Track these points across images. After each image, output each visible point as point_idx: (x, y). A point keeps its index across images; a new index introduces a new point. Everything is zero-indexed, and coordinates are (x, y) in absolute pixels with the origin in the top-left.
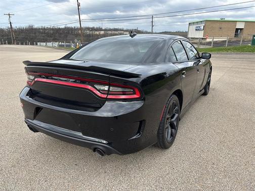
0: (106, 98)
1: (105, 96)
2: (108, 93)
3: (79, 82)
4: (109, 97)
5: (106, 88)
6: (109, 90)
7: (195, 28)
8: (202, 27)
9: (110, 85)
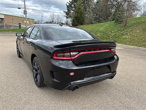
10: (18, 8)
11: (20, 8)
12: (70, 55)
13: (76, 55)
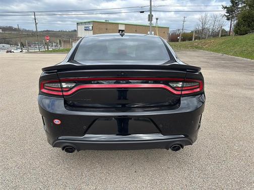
0: (181, 95)
1: (179, 93)
2: (182, 89)
3: (152, 82)
4: (183, 92)
5: (180, 85)
6: (182, 87)
7: (84, 28)
8: (91, 28)
9: (183, 82)
10: (141, 12)
11: (143, 12)
12: (62, 88)
13: (71, 89)
